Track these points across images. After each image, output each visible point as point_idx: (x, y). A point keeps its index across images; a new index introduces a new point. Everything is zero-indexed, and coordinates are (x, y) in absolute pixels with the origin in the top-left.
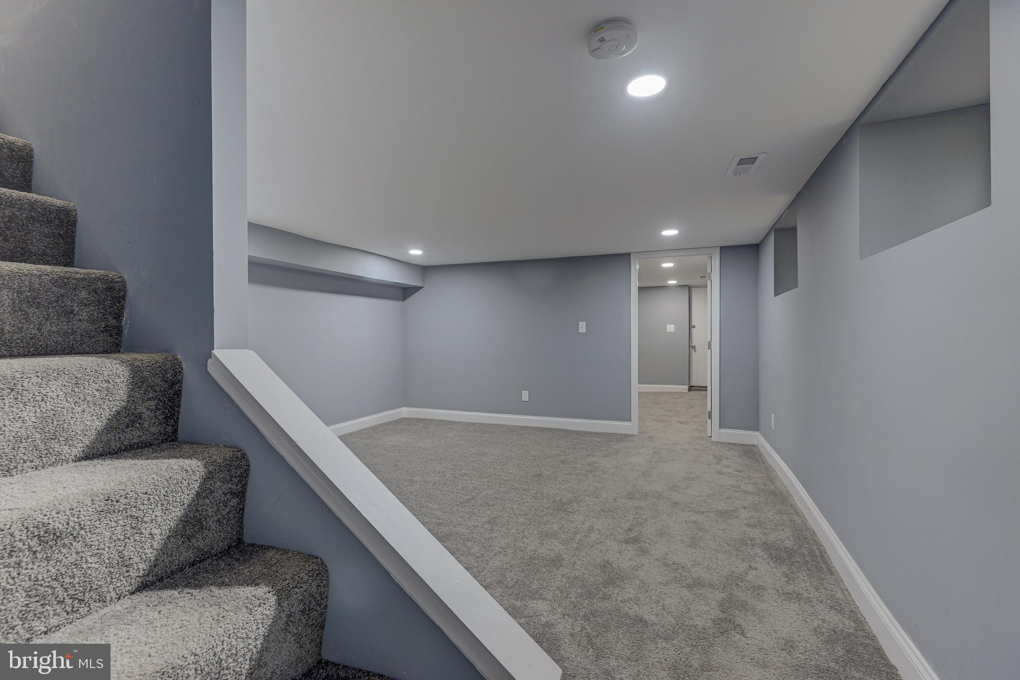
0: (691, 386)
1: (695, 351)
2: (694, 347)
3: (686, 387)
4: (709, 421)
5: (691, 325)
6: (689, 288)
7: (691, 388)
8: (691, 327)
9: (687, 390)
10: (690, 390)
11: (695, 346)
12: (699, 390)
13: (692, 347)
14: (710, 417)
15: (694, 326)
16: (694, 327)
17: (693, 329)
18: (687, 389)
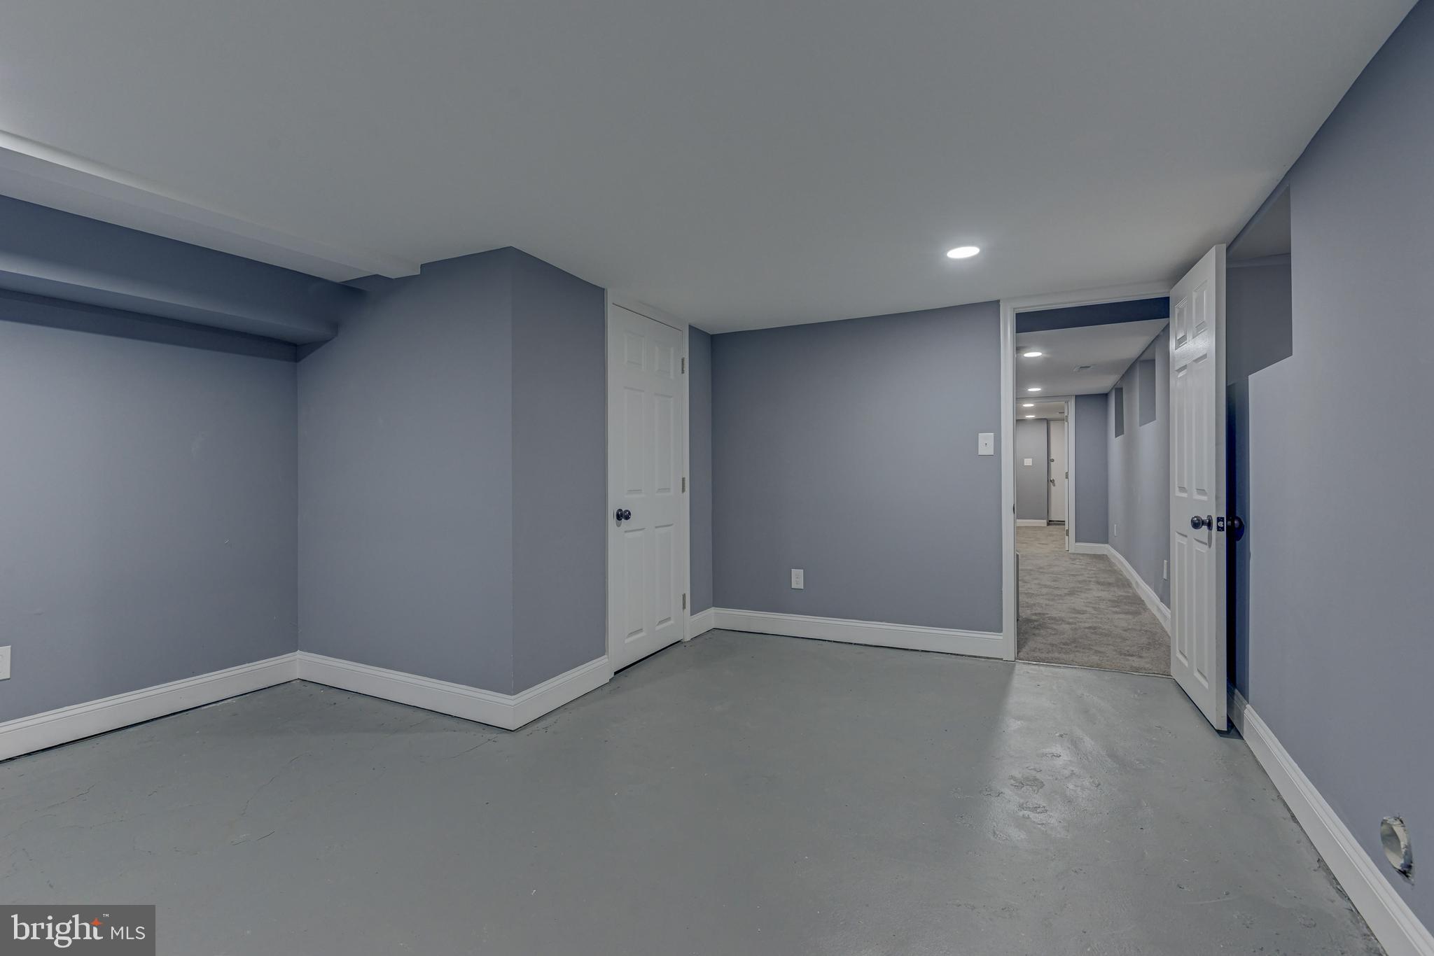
0: (1050, 521)
1: (1054, 485)
2: (1053, 481)
3: (1045, 521)
4: (1067, 537)
5: (1049, 459)
6: (1048, 421)
7: (1050, 523)
8: (1049, 461)
10: (1048, 524)
12: (1057, 523)
13: (1050, 482)
14: (1068, 535)
15: (1053, 459)
16: (1053, 461)
17: (1052, 463)
18: (1046, 524)
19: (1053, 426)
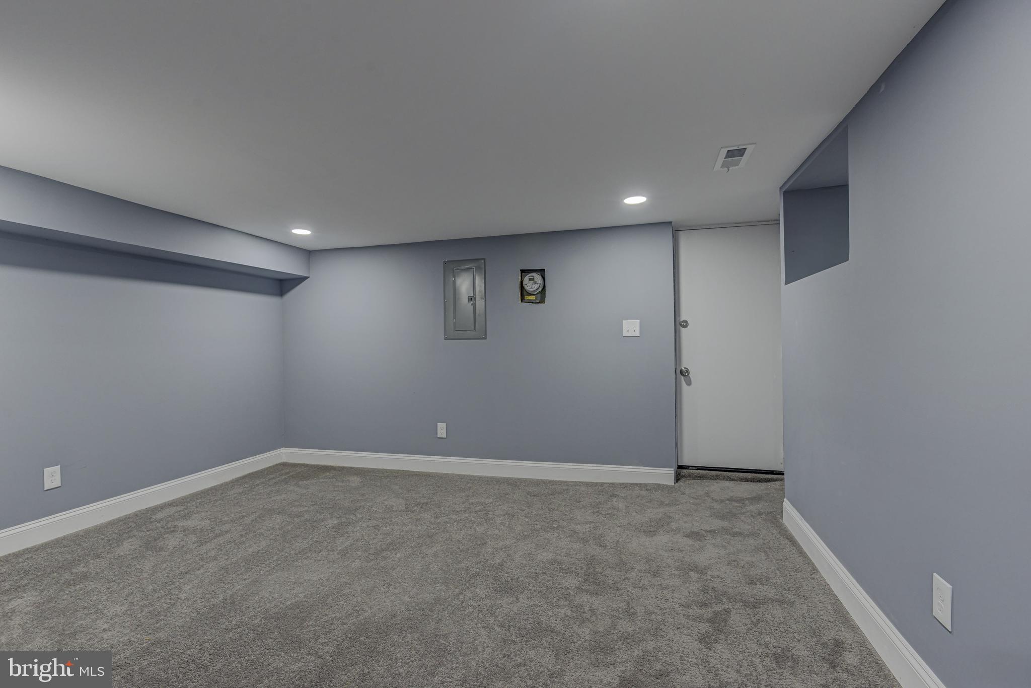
0: (681, 467)
1: (689, 383)
2: (686, 374)
3: (671, 472)
5: (677, 320)
6: (675, 229)
7: (681, 473)
8: (680, 324)
9: (671, 482)
10: (678, 478)
11: (688, 371)
12: (701, 477)
15: (686, 322)
16: (685, 324)
17: (683, 330)
18: (673, 477)
19: (683, 239)
